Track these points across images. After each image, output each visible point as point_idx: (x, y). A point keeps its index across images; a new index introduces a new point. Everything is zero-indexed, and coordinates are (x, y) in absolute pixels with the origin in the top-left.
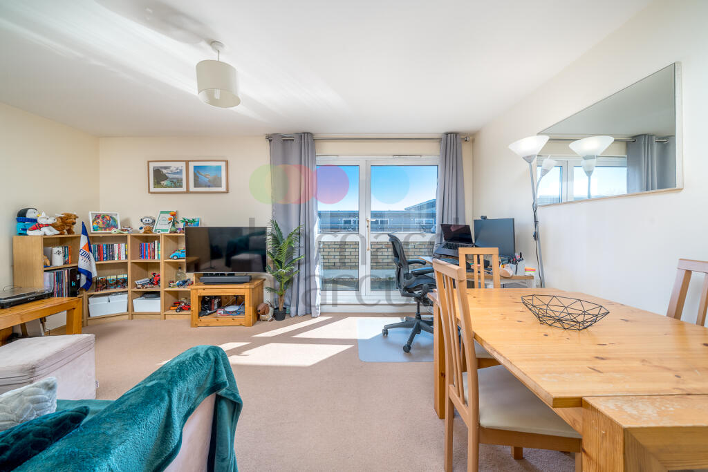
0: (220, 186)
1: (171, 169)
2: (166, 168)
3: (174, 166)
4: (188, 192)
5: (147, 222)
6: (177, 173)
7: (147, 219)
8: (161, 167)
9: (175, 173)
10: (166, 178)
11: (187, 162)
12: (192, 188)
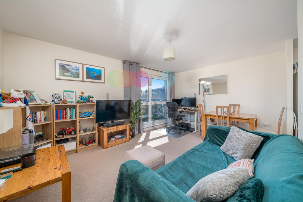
0: (101, 80)
1: (72, 66)
2: (68, 65)
3: (74, 65)
4: (83, 81)
5: (57, 97)
6: (76, 70)
7: (57, 95)
8: (65, 64)
9: (74, 69)
10: (68, 71)
11: (83, 65)
12: (85, 79)
